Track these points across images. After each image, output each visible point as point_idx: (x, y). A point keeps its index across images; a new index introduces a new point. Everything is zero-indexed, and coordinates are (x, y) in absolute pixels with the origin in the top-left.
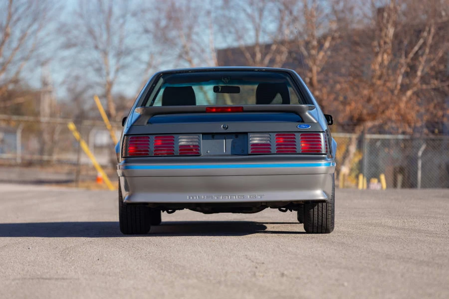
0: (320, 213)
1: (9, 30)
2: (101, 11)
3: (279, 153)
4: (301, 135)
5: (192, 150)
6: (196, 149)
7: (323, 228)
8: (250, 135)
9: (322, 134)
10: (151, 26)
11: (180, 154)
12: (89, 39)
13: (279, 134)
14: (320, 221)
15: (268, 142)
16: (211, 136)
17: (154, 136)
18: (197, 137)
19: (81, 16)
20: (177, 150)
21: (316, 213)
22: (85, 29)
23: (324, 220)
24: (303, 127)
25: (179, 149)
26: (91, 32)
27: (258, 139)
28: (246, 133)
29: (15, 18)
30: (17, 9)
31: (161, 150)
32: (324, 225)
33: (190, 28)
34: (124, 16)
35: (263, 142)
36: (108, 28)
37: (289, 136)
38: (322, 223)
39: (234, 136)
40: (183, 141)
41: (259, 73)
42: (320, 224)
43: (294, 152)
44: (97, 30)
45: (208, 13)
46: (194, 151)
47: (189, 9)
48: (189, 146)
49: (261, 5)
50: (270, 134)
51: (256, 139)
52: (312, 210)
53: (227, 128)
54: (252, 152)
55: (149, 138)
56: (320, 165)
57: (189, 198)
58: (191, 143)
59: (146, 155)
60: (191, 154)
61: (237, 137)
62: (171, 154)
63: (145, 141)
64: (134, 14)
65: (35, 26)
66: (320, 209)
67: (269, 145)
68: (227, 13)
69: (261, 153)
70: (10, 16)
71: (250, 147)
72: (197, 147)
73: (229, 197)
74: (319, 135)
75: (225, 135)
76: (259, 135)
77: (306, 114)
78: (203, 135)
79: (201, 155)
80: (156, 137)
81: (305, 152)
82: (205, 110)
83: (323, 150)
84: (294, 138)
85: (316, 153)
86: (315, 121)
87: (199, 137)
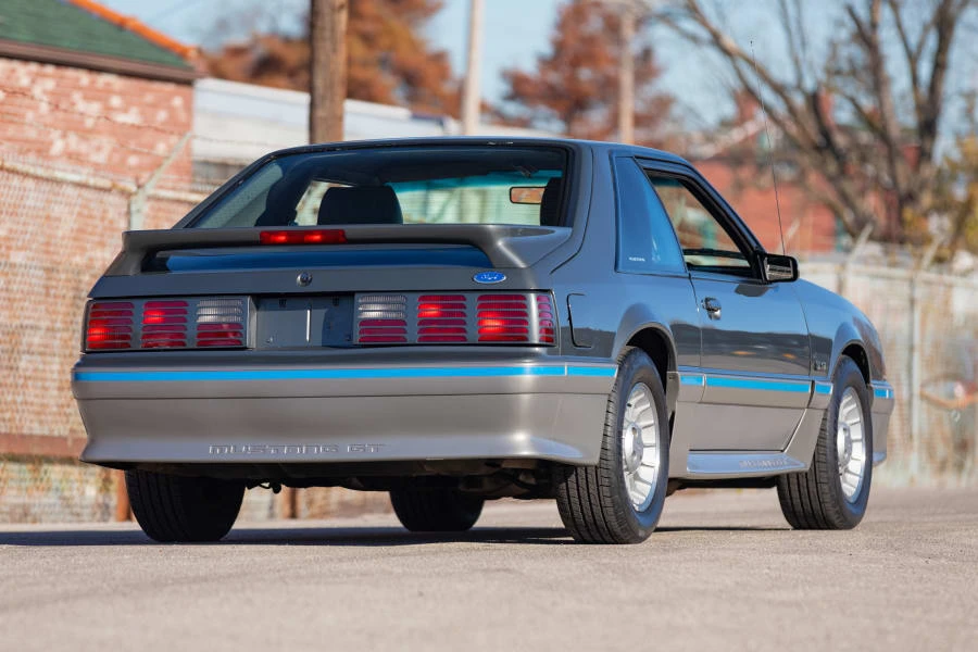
0: (584, 493)
3: (425, 341)
4: (480, 298)
5: (225, 334)
6: (235, 334)
7: (601, 530)
8: (359, 299)
9: (533, 297)
11: (200, 343)
13: (428, 296)
14: (588, 512)
15: (401, 316)
16: (277, 301)
17: (145, 301)
18: (239, 303)
20: (191, 335)
21: (574, 492)
23: (597, 509)
24: (489, 280)
25: (196, 332)
27: (378, 307)
28: (351, 295)
31: (159, 335)
32: (601, 523)
35: (392, 316)
37: (451, 300)
38: (593, 516)
39: (329, 301)
40: (208, 315)
41: (495, 150)
42: (589, 519)
43: (463, 342)
46: (232, 337)
48: (219, 325)
50: (406, 295)
51: (373, 307)
52: (564, 484)
53: (310, 281)
54: (361, 340)
55: (132, 306)
56: (520, 371)
57: (214, 451)
58: (224, 320)
59: (125, 348)
60: (222, 345)
61: (336, 303)
62: (178, 344)
63: (121, 313)
66: (582, 483)
67: (402, 322)
69: (382, 343)
71: (357, 328)
72: (238, 329)
73: (304, 448)
74: (524, 298)
75: (310, 300)
76: (381, 299)
77: (498, 252)
78: (260, 299)
79: (245, 348)
80: (147, 305)
81: (488, 340)
82: (258, 238)
83: (535, 335)
84: (463, 306)
85: (512, 342)
86: (521, 264)
87: (245, 303)
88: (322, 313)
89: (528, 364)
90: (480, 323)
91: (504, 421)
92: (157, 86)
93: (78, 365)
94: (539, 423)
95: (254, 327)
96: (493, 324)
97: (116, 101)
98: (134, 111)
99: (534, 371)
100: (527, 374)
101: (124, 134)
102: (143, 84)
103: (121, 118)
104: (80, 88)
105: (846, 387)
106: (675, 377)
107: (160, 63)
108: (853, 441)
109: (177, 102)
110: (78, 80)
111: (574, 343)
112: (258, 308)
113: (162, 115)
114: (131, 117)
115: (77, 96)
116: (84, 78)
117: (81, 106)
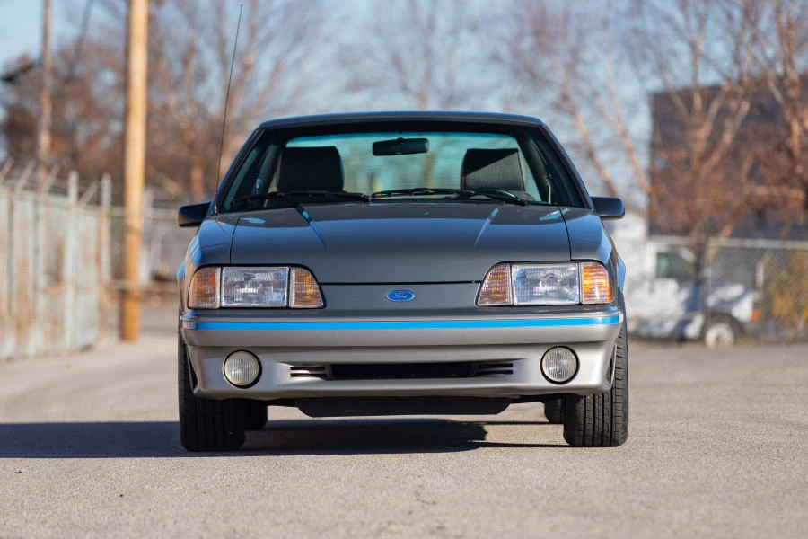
1: (251, 59)
2: (415, 22)
10: (504, 51)
12: (392, 75)
19: (378, 31)
22: (383, 56)
26: (397, 62)
29: (262, 35)
30: (265, 20)
33: (575, 53)
34: (454, 32)
36: (428, 53)
44: (406, 57)
45: (605, 23)
47: (567, 16)
49: (701, 7)
64: (474, 27)
65: (298, 52)
68: (638, 22)
70: (253, 32)
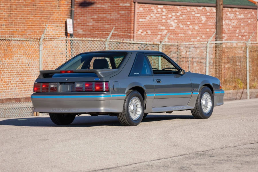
3: (86, 91)
4: (95, 83)
5: (54, 89)
8: (76, 83)
9: (104, 84)
13: (87, 83)
16: (64, 83)
17: (42, 83)
24: (96, 80)
25: (50, 89)
27: (79, 85)
28: (74, 82)
31: (44, 89)
37: (90, 83)
39: (72, 83)
40: (52, 86)
43: (92, 91)
46: (56, 90)
50: (83, 82)
51: (78, 85)
53: (68, 80)
54: (76, 90)
55: (40, 84)
56: (101, 96)
58: (54, 87)
59: (39, 92)
60: (54, 91)
62: (47, 91)
67: (82, 87)
69: (79, 91)
71: (75, 88)
72: (56, 88)
74: (102, 83)
75: (69, 83)
76: (79, 83)
77: (99, 74)
78: (61, 83)
79: (58, 92)
80: (43, 84)
81: (97, 91)
82: (60, 72)
83: (105, 90)
84: (92, 85)
85: (101, 91)
86: (103, 77)
87: (58, 84)
88: (71, 85)
89: (103, 95)
90: (95, 87)
91: (99, 106)
92: (248, 10)
93: (32, 95)
94: (105, 106)
95: (60, 88)
96: (97, 88)
97: (238, 13)
98: (242, 15)
99: (104, 96)
100: (102, 97)
101: (239, 20)
102: (245, 10)
103: (239, 17)
104: (229, 11)
105: (205, 92)
106: (146, 95)
107: (249, 6)
108: (208, 102)
109: (253, 13)
110: (228, 10)
111: (114, 91)
112: (61, 85)
113: (249, 15)
114: (242, 16)
115: (228, 13)
116: (230, 9)
117: (229, 15)
